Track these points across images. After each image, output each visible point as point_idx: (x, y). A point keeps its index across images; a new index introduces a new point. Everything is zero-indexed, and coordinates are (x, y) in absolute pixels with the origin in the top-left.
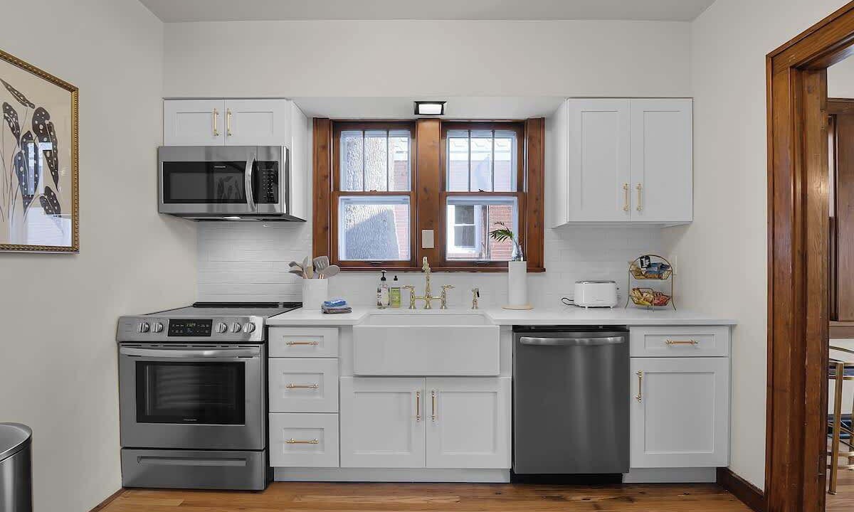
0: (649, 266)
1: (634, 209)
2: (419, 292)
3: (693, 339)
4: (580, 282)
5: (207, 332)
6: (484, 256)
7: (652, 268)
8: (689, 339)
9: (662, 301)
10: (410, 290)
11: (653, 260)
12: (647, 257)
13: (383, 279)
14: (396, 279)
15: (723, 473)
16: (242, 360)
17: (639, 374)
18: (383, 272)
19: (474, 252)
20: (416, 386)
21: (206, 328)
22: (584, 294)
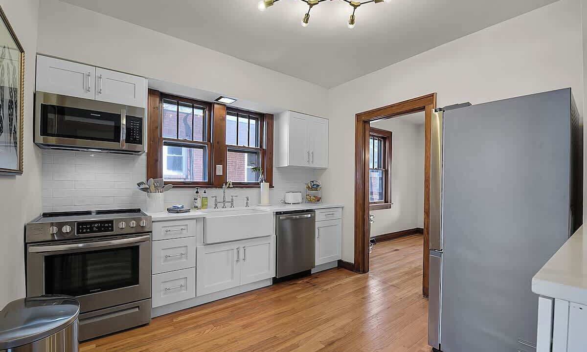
0: (313, 185)
1: (311, 162)
2: (220, 199)
3: (333, 213)
4: (288, 192)
5: (110, 229)
6: (189, 177)
7: (315, 187)
8: (331, 213)
9: (318, 200)
10: (215, 198)
11: (315, 183)
12: (313, 182)
13: (197, 192)
14: (205, 192)
15: (340, 262)
16: (138, 244)
17: (318, 228)
18: (197, 189)
19: (182, 174)
20: (235, 246)
21: (109, 227)
22: (290, 198)
